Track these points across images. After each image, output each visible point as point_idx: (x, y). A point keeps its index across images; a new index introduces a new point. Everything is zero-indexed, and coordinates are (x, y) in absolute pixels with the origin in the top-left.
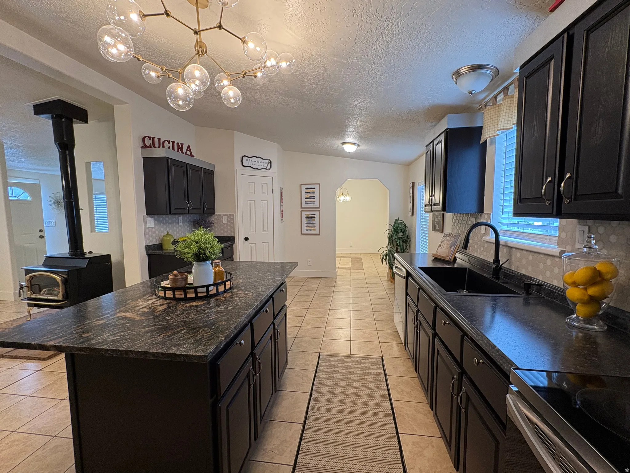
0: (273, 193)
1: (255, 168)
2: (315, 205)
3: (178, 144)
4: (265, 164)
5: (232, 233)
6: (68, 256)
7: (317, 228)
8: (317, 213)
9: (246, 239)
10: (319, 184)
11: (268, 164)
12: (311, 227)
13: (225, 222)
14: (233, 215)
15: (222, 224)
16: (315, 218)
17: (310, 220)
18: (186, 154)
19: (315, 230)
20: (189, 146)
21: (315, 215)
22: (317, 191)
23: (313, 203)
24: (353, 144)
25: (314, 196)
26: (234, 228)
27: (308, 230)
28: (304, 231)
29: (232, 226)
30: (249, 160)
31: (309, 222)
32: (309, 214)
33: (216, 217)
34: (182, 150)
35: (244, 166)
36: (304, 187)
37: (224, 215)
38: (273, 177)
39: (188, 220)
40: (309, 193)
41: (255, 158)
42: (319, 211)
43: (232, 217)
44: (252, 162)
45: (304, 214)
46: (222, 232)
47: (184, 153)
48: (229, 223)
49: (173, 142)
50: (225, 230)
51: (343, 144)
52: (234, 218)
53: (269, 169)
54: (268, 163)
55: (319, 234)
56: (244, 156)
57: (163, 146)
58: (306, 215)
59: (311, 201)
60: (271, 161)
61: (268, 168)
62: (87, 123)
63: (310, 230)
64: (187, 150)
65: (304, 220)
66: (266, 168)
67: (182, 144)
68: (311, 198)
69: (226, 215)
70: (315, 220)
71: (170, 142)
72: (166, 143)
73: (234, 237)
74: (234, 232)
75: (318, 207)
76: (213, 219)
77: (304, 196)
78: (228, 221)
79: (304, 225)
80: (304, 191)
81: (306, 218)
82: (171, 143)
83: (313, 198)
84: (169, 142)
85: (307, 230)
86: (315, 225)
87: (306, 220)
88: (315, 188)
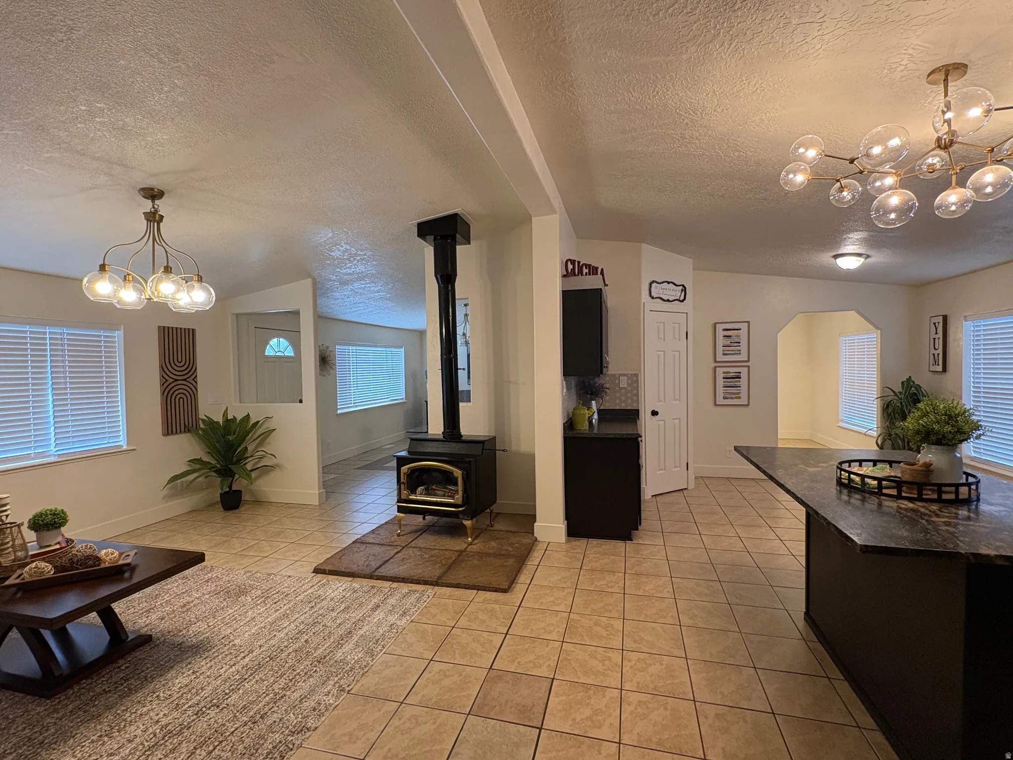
0: (687, 338)
1: (666, 299)
2: (740, 356)
3: (593, 267)
4: (677, 293)
5: (635, 404)
6: (441, 437)
7: (744, 395)
8: (744, 371)
9: (654, 413)
10: (748, 322)
11: (681, 293)
12: (734, 394)
13: (623, 386)
14: (636, 375)
15: (617, 388)
16: (740, 378)
17: (731, 382)
19: (740, 398)
20: (603, 267)
21: (740, 373)
22: (743, 333)
23: (737, 354)
24: (859, 255)
25: (739, 343)
26: (637, 395)
27: (727, 398)
28: (720, 401)
29: (635, 392)
30: (658, 288)
31: (729, 384)
32: (729, 373)
33: (608, 379)
35: (653, 298)
36: (720, 327)
37: (620, 375)
38: (687, 313)
40: (730, 336)
41: (666, 284)
42: (748, 367)
43: (635, 380)
44: (663, 291)
45: (720, 373)
46: (618, 401)
48: (629, 388)
49: (590, 265)
50: (623, 398)
51: (836, 257)
52: (637, 380)
53: (683, 301)
54: (682, 290)
55: (748, 405)
56: (653, 282)
57: (582, 273)
58: (724, 373)
59: (732, 351)
60: (685, 288)
61: (681, 299)
62: (470, 244)
63: (731, 398)
65: (720, 382)
66: (678, 298)
67: (597, 267)
68: (732, 344)
69: (624, 375)
70: (739, 381)
73: (638, 411)
74: (638, 401)
75: (746, 359)
76: (602, 381)
77: (721, 341)
78: (629, 385)
79: (720, 391)
80: (720, 334)
81: (723, 378)
82: (588, 267)
83: (736, 345)
84: (586, 265)
85: (725, 398)
86: (740, 390)
87: (724, 382)
88: (740, 329)
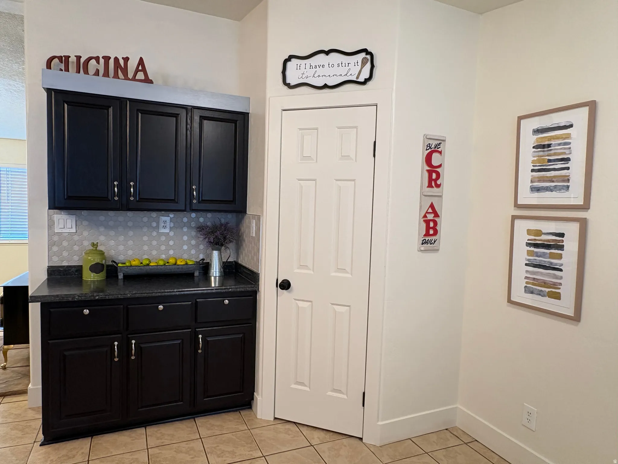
1: (321, 84)
2: (568, 194)
3: (116, 59)
4: (350, 69)
5: (258, 265)
7: (569, 291)
8: (572, 231)
9: (285, 285)
11: (362, 67)
12: (545, 284)
13: (253, 235)
14: (260, 219)
15: (250, 237)
16: (561, 248)
17: (543, 255)
18: (134, 79)
19: (557, 296)
20: (141, 59)
21: (562, 235)
22: (577, 136)
23: (560, 188)
25: (568, 160)
26: (259, 251)
27: (533, 293)
28: (519, 295)
30: (303, 66)
31: (537, 260)
32: (539, 233)
33: (247, 221)
34: (125, 71)
35: (290, 87)
36: (529, 126)
39: (193, 224)
40: (550, 146)
41: (322, 55)
42: (583, 222)
44: (314, 70)
46: (250, 257)
47: (129, 79)
48: (256, 239)
49: (107, 59)
50: (253, 253)
52: (260, 226)
53: (365, 82)
54: (364, 61)
55: (576, 318)
56: (291, 57)
57: (86, 72)
58: (529, 232)
59: (551, 180)
60: (371, 55)
61: (361, 79)
63: (541, 294)
64: (137, 71)
65: (522, 253)
66: (354, 78)
67: (126, 59)
69: (254, 217)
70: (560, 257)
71: (101, 58)
72: (93, 62)
73: (259, 276)
74: (259, 261)
75: (580, 202)
78: (256, 233)
80: (528, 143)
81: (528, 245)
82: (102, 61)
83: (559, 165)
84: (97, 59)
85: (528, 290)
86: (561, 278)
87: (529, 253)
88: (571, 126)
